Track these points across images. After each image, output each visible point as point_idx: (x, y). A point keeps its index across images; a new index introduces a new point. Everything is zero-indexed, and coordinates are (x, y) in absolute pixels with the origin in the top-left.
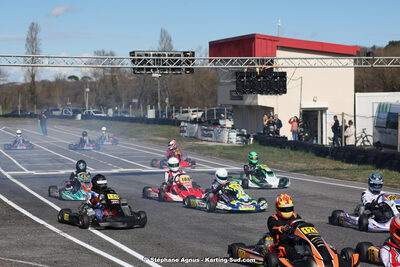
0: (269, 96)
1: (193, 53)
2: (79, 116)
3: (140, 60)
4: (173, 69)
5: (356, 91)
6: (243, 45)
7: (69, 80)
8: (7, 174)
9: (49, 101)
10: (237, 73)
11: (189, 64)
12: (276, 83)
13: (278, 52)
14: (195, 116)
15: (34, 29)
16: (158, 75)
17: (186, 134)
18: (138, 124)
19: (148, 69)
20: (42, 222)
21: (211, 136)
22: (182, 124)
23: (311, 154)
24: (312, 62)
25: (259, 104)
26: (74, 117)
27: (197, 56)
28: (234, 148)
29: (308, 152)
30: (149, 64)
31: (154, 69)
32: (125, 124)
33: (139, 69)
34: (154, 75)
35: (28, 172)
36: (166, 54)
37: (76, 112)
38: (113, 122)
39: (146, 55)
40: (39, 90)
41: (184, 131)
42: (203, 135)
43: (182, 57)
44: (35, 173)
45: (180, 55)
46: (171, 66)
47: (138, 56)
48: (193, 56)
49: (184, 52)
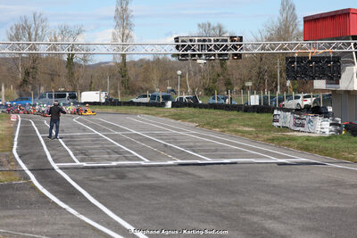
1: (241, 38)
2: (169, 104)
3: (183, 46)
4: (220, 55)
8: (55, 166)
10: (287, 59)
11: (236, 49)
16: (203, 61)
18: (235, 112)
19: (194, 55)
21: (303, 126)
22: (276, 112)
25: (355, 88)
26: (163, 105)
30: (194, 50)
31: (200, 55)
33: (183, 55)
34: (199, 61)
35: (78, 163)
36: (212, 39)
38: (207, 110)
39: (191, 41)
43: (229, 43)
44: (85, 164)
45: (226, 41)
46: (217, 52)
47: (182, 41)
48: (241, 41)
49: (231, 37)
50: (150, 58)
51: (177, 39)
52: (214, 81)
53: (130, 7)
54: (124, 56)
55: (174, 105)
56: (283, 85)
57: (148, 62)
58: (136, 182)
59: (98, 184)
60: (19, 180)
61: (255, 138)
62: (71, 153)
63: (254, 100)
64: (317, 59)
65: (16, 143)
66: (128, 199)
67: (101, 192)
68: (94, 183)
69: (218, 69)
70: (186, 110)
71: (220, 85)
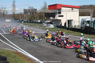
2: (23, 22)
3: (25, 11)
5: (79, 16)
8: (1, 34)
10: (45, 13)
13: (62, 8)
15: (14, 2)
21: (48, 26)
22: (43, 23)
23: (66, 29)
25: (58, 19)
26: (22, 22)
30: (27, 12)
34: (28, 14)
35: (5, 33)
36: (31, 9)
37: (22, 21)
38: (30, 23)
39: (27, 10)
41: (43, 25)
42: (47, 26)
44: (6, 33)
46: (32, 12)
48: (36, 10)
49: (34, 9)
50: (19, 13)
51: (24, 9)
52: (31, 18)
53: (15, 3)
54: (14, 13)
55: (24, 22)
56: (45, 18)
57: (19, 14)
58: (16, 37)
59: (9, 37)
61: (39, 28)
62: (4, 31)
63: (39, 21)
64: (51, 13)
66: (15, 40)
67: (10, 39)
68: (8, 37)
69: (32, 15)
70: (26, 23)
71: (33, 18)
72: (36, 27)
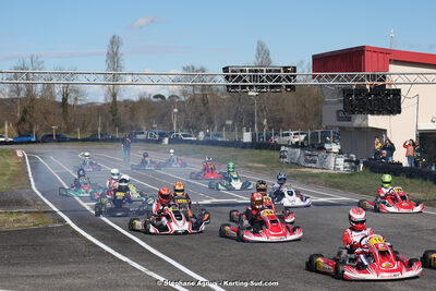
0: (381, 116)
1: (294, 69)
2: (166, 140)
3: (234, 76)
4: (272, 87)
6: (351, 59)
7: (155, 100)
8: (86, 205)
9: (133, 124)
10: (344, 91)
11: (290, 80)
12: (389, 102)
14: (296, 140)
16: (254, 94)
17: (286, 160)
18: (233, 149)
19: (244, 87)
20: (125, 259)
21: (315, 162)
22: (283, 148)
24: (430, 78)
25: (370, 125)
26: (160, 141)
27: (299, 71)
28: (342, 175)
29: (425, 179)
30: (245, 81)
31: (251, 87)
32: (217, 148)
33: (233, 87)
34: (250, 93)
36: (264, 69)
37: (162, 135)
38: (204, 147)
39: (242, 71)
40: (121, 110)
41: (285, 157)
42: (306, 161)
43: (282, 73)
45: (279, 71)
46: (269, 83)
47: (233, 71)
48: (295, 71)
49: (285, 68)
53: (120, 51)
55: (169, 142)
60: (55, 223)
65: (32, 180)
69: (202, 109)
70: (183, 147)
72: (250, 168)
